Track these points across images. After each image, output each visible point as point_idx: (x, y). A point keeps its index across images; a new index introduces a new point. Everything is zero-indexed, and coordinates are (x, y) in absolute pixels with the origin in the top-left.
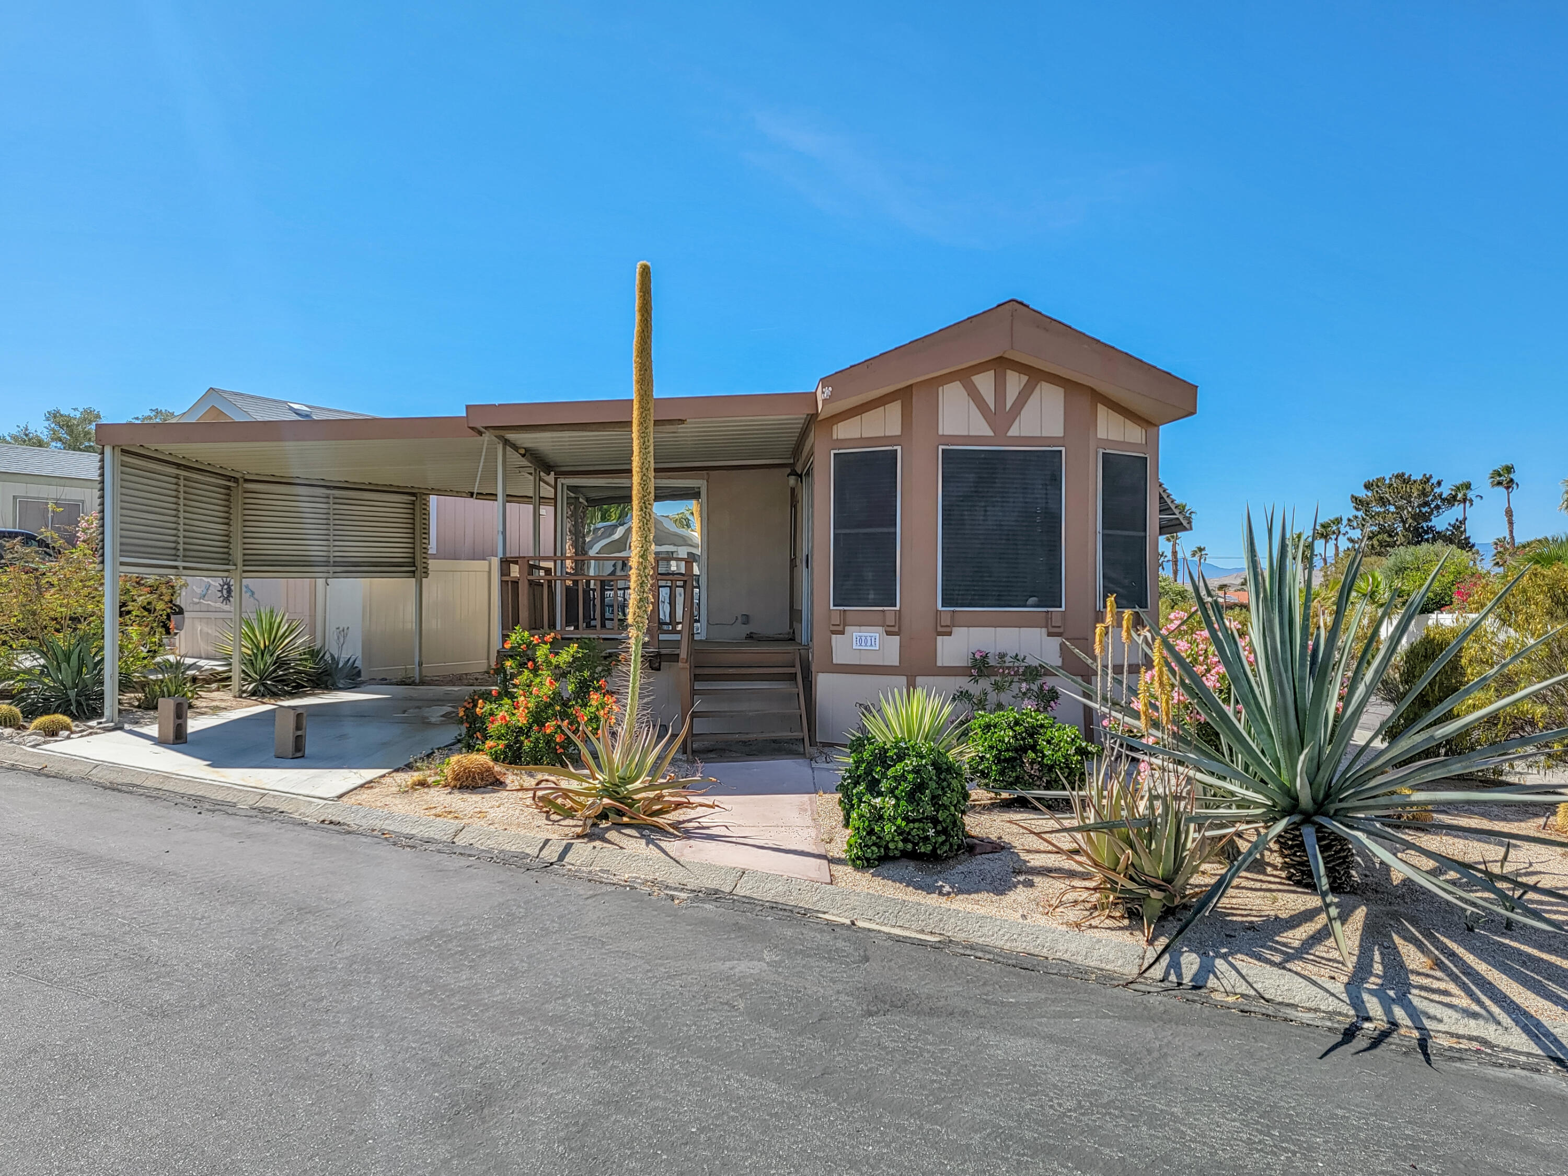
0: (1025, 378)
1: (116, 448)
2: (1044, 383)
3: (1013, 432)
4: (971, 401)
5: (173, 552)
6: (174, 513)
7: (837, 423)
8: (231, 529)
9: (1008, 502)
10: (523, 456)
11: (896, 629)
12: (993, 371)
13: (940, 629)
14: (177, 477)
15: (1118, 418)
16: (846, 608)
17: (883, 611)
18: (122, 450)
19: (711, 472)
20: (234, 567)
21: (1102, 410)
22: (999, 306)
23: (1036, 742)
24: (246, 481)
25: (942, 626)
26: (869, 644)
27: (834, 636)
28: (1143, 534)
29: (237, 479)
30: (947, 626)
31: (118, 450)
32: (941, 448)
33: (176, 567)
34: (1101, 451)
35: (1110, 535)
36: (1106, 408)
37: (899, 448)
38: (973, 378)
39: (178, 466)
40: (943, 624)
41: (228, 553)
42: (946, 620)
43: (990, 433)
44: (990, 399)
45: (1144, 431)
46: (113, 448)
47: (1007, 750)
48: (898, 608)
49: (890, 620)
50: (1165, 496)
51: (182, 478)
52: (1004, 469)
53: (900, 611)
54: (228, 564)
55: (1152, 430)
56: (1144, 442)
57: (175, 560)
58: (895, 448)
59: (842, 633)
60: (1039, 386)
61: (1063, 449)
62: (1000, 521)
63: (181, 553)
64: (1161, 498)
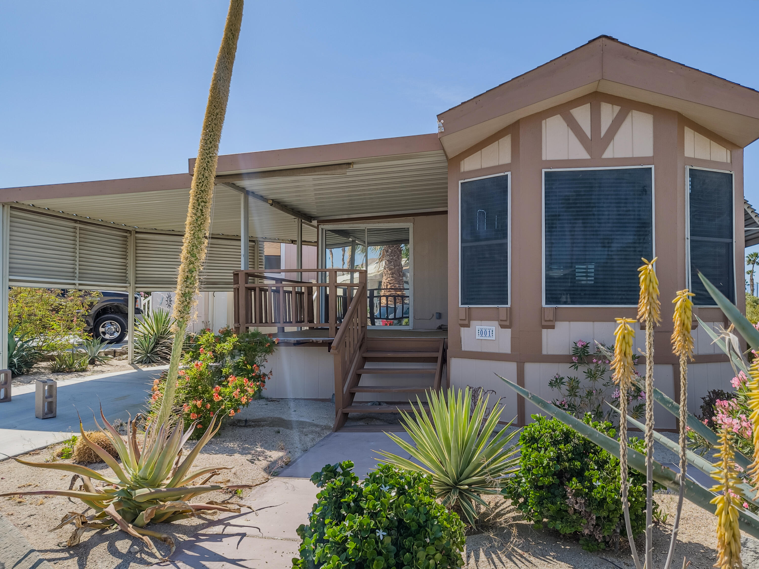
0: (617, 109)
1: (6, 207)
2: (633, 111)
3: (608, 154)
4: (570, 130)
5: (72, 274)
6: (72, 250)
7: (463, 159)
8: (128, 261)
9: (603, 215)
10: (272, 205)
11: (507, 323)
12: (589, 104)
13: (544, 323)
14: (75, 228)
15: (705, 141)
16: (470, 306)
17: (498, 308)
18: (11, 207)
19: (416, 218)
20: (129, 285)
21: (689, 133)
22: (590, 42)
23: (585, 467)
24: (137, 232)
25: (546, 321)
26: (488, 335)
27: (462, 329)
28: (728, 240)
29: (131, 231)
30: (550, 321)
31: (7, 208)
32: (544, 171)
33: (74, 284)
34: (688, 168)
35: (697, 241)
36: (693, 131)
37: (509, 174)
38: (571, 111)
39: (76, 221)
40: (546, 319)
41: (125, 276)
42: (549, 316)
43: (588, 157)
44: (586, 127)
45: (729, 152)
46: (3, 206)
47: (545, 475)
48: (509, 306)
49: (503, 315)
50: (749, 211)
51: (78, 228)
52: (600, 187)
53: (510, 308)
54: (126, 283)
55: (737, 152)
56: (729, 161)
57: (74, 280)
58: (506, 173)
59: (468, 326)
60: (630, 114)
61: (653, 167)
62: (596, 231)
63: (77, 275)
64: (746, 214)
